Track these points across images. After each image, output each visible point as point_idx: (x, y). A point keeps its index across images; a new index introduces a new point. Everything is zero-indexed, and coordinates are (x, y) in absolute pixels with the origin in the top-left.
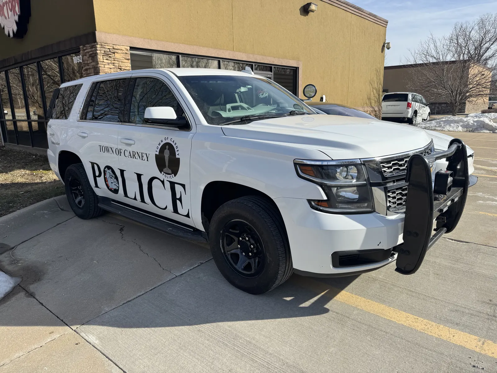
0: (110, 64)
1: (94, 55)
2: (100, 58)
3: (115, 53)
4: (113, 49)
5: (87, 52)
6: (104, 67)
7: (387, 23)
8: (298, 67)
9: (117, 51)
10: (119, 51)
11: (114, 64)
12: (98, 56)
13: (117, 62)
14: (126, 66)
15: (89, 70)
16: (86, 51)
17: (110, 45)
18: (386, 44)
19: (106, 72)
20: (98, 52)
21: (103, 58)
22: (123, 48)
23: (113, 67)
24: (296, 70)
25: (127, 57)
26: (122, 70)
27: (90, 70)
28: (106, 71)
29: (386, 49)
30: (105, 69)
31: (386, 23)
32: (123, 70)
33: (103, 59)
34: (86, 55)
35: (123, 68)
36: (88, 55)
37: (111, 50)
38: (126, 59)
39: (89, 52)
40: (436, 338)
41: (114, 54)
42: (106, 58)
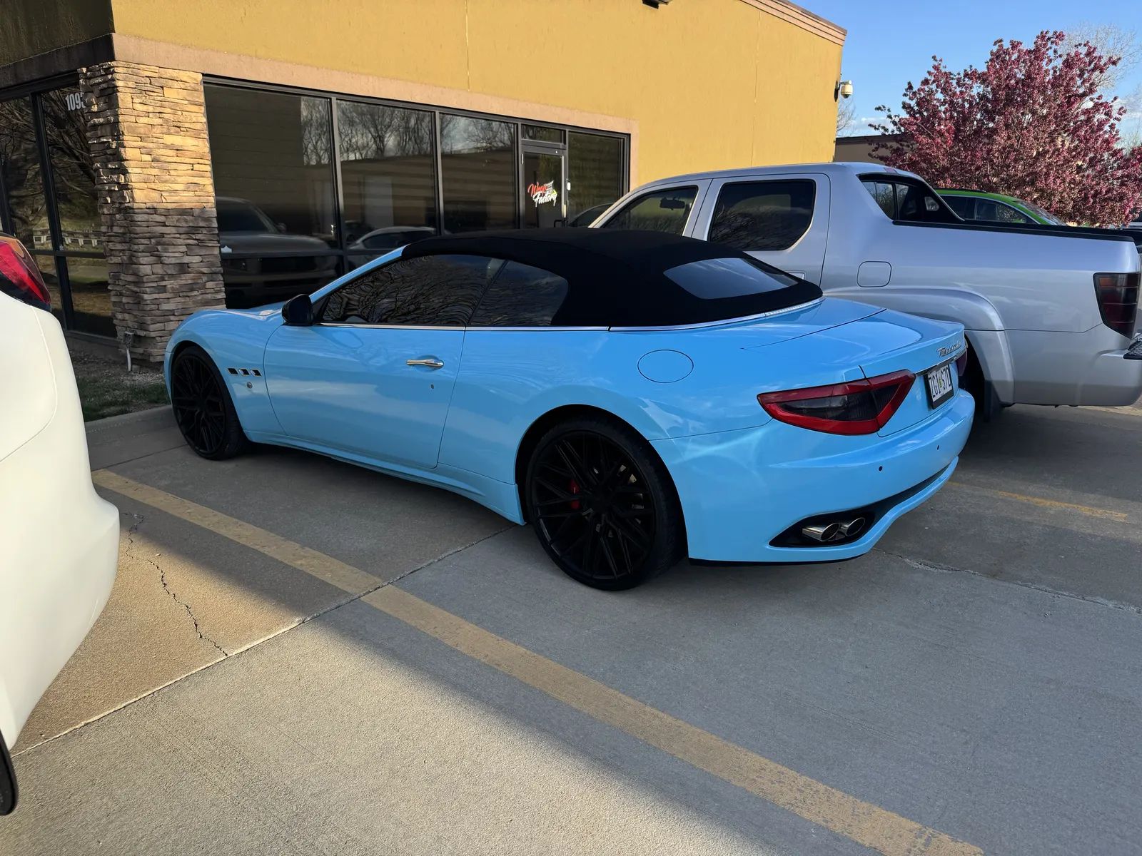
0: (151, 115)
1: (110, 91)
2: (124, 98)
3: (164, 88)
4: (160, 78)
5: (95, 84)
6: (136, 122)
8: (630, 135)
9: (169, 83)
10: (176, 84)
11: (161, 115)
12: (118, 93)
13: (169, 111)
14: (194, 120)
15: (99, 128)
16: (92, 81)
17: (153, 67)
19: (140, 134)
20: (119, 83)
21: (132, 98)
22: (183, 76)
23: (160, 121)
24: (624, 140)
25: (197, 100)
26: (182, 129)
27: (101, 129)
28: (142, 130)
30: (139, 127)
32: (185, 129)
33: (133, 103)
34: (92, 92)
35: (187, 125)
36: (97, 90)
37: (153, 80)
38: (193, 104)
39: (99, 84)
40: (819, 827)
41: (160, 90)
42: (140, 101)
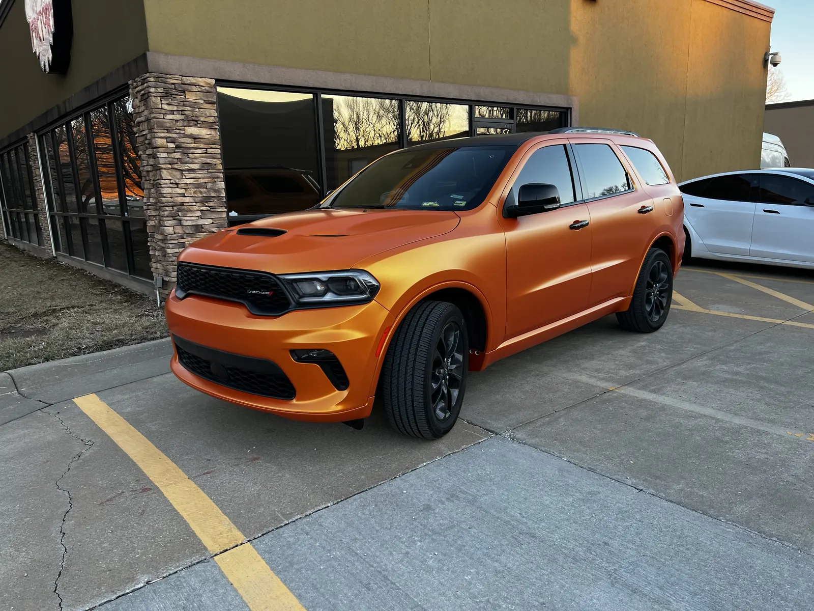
0: (175, 113)
1: (146, 96)
2: (156, 101)
3: (186, 92)
4: (182, 84)
6: (164, 118)
7: (773, 13)
8: (571, 108)
9: (189, 88)
10: (194, 88)
11: (183, 112)
12: (151, 98)
13: (189, 109)
14: (208, 115)
16: (136, 90)
17: (177, 76)
18: (771, 56)
19: (167, 127)
20: (152, 90)
21: (161, 101)
22: (201, 81)
23: (182, 117)
24: (566, 114)
25: (210, 99)
26: (199, 122)
27: (142, 125)
28: (168, 125)
29: (770, 66)
30: (166, 122)
31: (770, 15)
32: (201, 122)
33: (161, 104)
34: (137, 98)
35: (202, 119)
37: (177, 86)
38: (206, 103)
39: (140, 92)
41: (183, 94)
42: (168, 102)
